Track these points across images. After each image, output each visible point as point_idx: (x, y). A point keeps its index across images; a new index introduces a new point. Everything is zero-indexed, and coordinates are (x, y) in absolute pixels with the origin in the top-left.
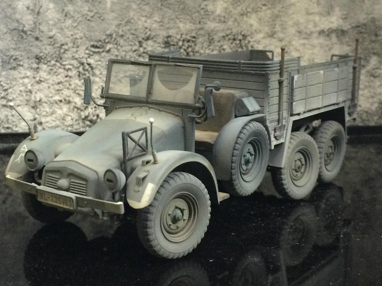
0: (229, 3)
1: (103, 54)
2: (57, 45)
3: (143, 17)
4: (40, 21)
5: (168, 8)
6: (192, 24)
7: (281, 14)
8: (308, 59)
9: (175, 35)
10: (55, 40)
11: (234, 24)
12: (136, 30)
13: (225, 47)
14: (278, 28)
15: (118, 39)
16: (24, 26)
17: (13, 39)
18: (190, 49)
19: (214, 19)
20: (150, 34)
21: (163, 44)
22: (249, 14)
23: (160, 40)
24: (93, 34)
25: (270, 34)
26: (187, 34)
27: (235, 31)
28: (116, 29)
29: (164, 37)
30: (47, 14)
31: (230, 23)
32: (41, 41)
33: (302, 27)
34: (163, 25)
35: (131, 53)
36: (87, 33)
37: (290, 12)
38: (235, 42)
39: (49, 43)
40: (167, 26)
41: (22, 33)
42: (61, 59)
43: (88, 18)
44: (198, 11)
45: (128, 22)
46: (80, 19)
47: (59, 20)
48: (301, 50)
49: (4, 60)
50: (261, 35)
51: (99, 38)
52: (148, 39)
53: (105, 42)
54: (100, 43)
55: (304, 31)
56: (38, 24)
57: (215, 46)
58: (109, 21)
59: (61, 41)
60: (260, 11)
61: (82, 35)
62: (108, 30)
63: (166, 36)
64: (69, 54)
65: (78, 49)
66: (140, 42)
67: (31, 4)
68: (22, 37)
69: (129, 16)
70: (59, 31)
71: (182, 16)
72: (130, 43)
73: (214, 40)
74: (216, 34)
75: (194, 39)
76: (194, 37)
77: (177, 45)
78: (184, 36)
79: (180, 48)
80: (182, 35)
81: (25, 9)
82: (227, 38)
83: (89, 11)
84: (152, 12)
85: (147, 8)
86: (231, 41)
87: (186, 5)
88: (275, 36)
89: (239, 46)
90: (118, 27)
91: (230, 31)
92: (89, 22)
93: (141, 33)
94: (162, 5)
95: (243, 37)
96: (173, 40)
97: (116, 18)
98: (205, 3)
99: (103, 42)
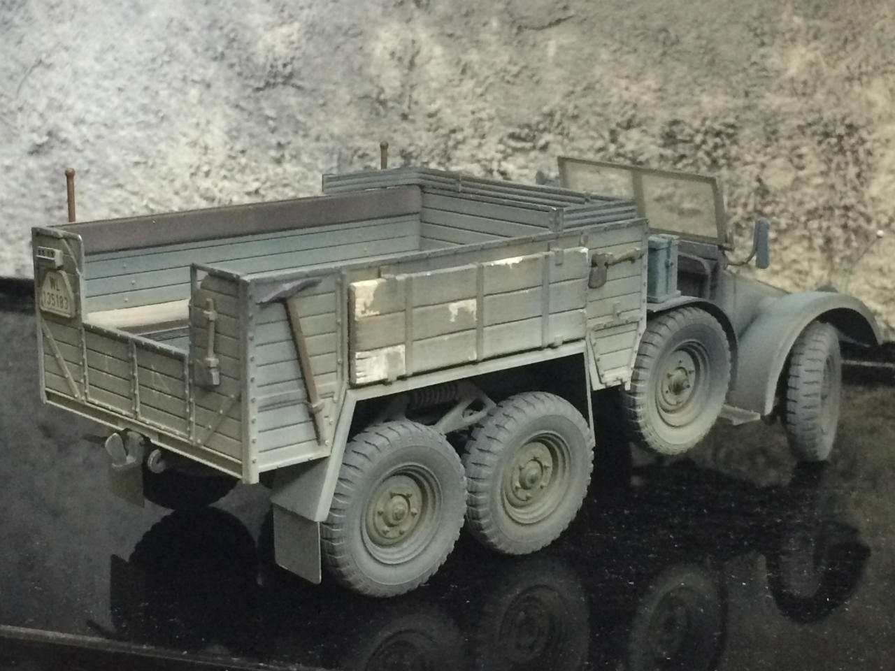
0: (818, 53)
1: (533, 154)
2: (442, 131)
3: (622, 78)
4: (414, 82)
5: (678, 60)
6: (729, 98)
9: (687, 120)
10: (440, 119)
11: (826, 101)
12: (605, 105)
13: (804, 150)
15: (566, 123)
16: (382, 91)
17: (361, 116)
18: (720, 152)
19: (781, 87)
20: (634, 116)
21: (662, 137)
22: (865, 79)
23: (656, 129)
24: (514, 111)
26: (715, 119)
27: (827, 115)
28: (563, 103)
29: (665, 123)
30: (427, 67)
31: (820, 96)
32: (413, 122)
34: (665, 95)
35: (590, 155)
36: (503, 108)
38: (829, 140)
39: (428, 126)
40: (674, 99)
41: (377, 105)
42: (449, 159)
43: (508, 78)
44: (744, 70)
45: (589, 88)
46: (491, 80)
47: (450, 81)
49: (343, 157)
51: (526, 121)
52: (629, 125)
53: (538, 130)
54: (527, 130)
56: (408, 88)
57: (780, 148)
58: (548, 86)
59: (451, 123)
61: (492, 112)
62: (545, 104)
63: (670, 121)
64: (464, 151)
65: (483, 141)
66: (613, 132)
67: (399, 48)
68: (378, 114)
69: (593, 76)
70: (449, 102)
71: (707, 79)
72: (593, 133)
73: (778, 135)
74: (783, 120)
75: (731, 131)
76: (732, 126)
77: (691, 141)
79: (698, 147)
80: (705, 119)
81: (388, 57)
82: (808, 131)
83: (510, 62)
84: (642, 69)
85: (631, 59)
86: (817, 138)
87: (719, 54)
89: (836, 149)
90: (567, 98)
91: (817, 116)
92: (509, 86)
93: (615, 113)
94: (665, 54)
95: (848, 131)
96: (682, 131)
97: (565, 79)
98: (762, 51)
99: (534, 128)
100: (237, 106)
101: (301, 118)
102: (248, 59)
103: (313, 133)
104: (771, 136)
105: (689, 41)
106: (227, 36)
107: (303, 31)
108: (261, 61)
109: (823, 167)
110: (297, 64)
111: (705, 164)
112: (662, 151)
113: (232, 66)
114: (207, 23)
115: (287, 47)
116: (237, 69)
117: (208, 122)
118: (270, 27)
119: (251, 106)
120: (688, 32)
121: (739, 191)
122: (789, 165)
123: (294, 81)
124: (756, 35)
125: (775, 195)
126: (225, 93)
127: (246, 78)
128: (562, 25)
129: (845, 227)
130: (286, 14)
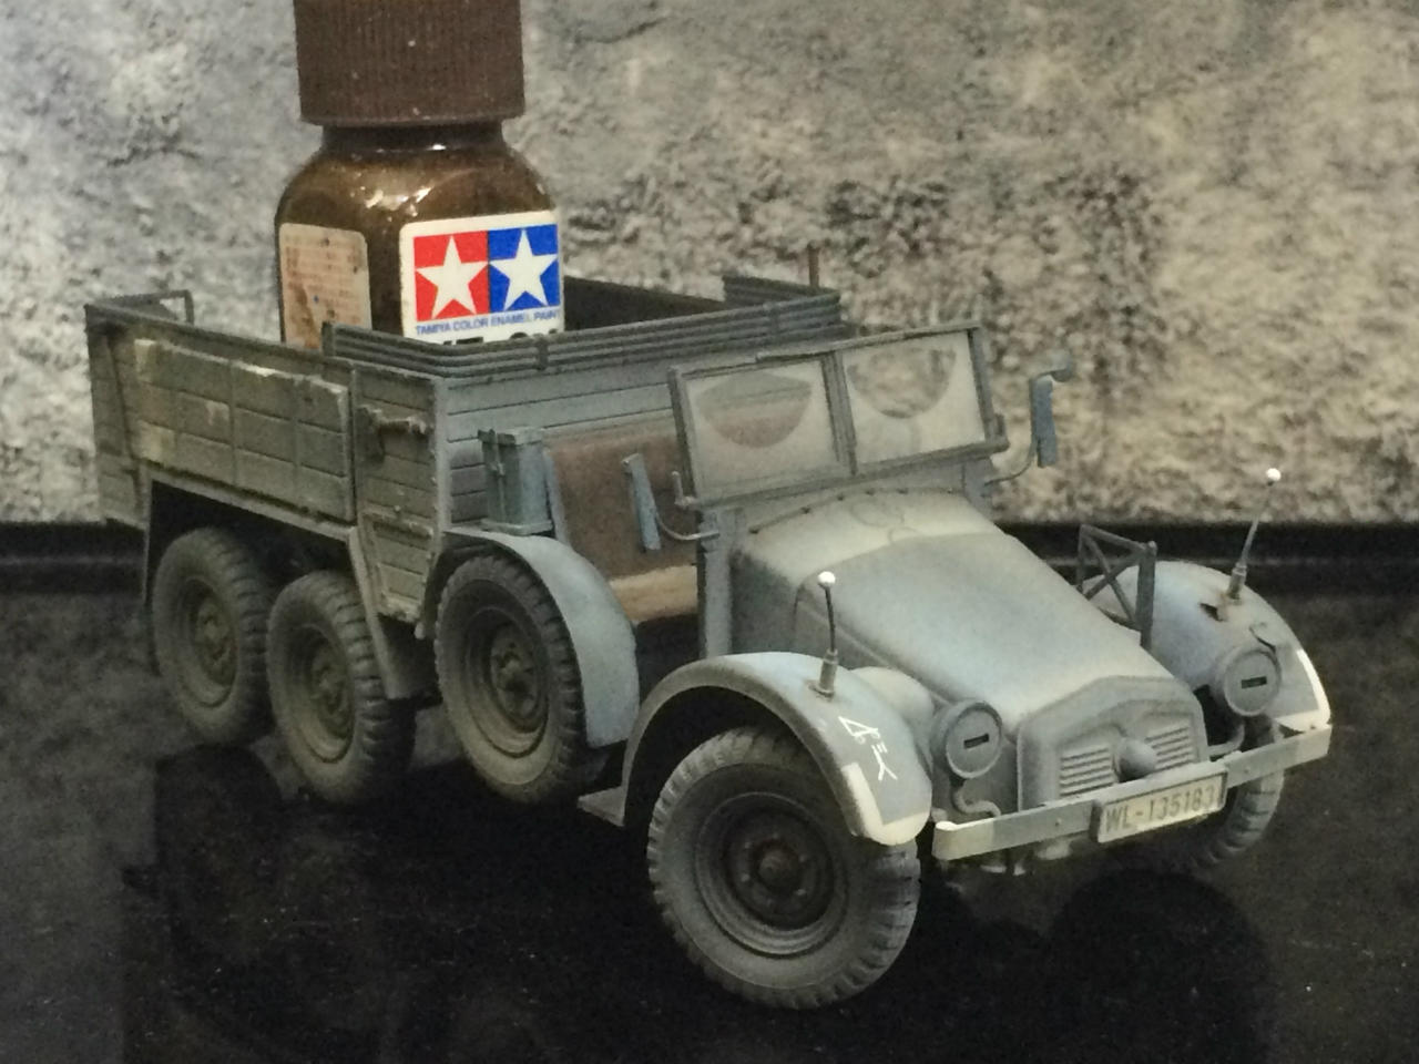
0: (1068, 65)
1: (613, 250)
3: (755, 116)
5: (846, 84)
6: (933, 143)
7: (1269, 98)
8: (1375, 265)
9: (868, 183)
11: (1087, 139)
12: (729, 164)
13: (1055, 221)
14: (1257, 152)
15: (667, 196)
18: (923, 231)
19: (1014, 122)
20: (779, 180)
21: (828, 212)
22: (1144, 103)
23: (816, 199)
24: (577, 180)
25: (1226, 173)
26: (911, 178)
27: (1090, 162)
28: (659, 163)
29: (831, 187)
31: (1075, 134)
33: (1351, 148)
34: (827, 143)
35: (710, 246)
37: (1306, 92)
38: (1092, 203)
40: (841, 148)
43: (563, 124)
44: (954, 96)
45: (702, 136)
46: (534, 129)
48: (1347, 233)
50: (1194, 178)
51: (597, 195)
52: (771, 195)
53: (619, 209)
54: (601, 211)
55: (1360, 159)
57: (1019, 219)
58: (632, 136)
60: (1187, 91)
62: (629, 165)
63: (839, 185)
66: (743, 207)
69: (706, 117)
71: (894, 114)
72: (710, 211)
73: (1013, 198)
74: (1020, 175)
75: (937, 196)
76: (939, 188)
77: (876, 216)
78: (901, 185)
79: (888, 226)
80: (894, 179)
82: (1061, 190)
83: (565, 99)
84: (788, 100)
85: (768, 85)
86: (1076, 201)
88: (1243, 180)
89: (1105, 217)
90: (665, 155)
91: (1072, 166)
92: (565, 139)
93: (746, 174)
94: (823, 75)
95: (1124, 187)
96: (860, 200)
97: (659, 123)
98: (980, 64)
99: (613, 207)
100: (80, 193)
101: (199, 208)
102: (96, 110)
103: (223, 233)
104: (1002, 202)
105: (862, 51)
106: (54, 71)
107: (194, 59)
108: (120, 111)
109: (1087, 247)
110: (186, 116)
111: (901, 251)
112: (827, 233)
113: (65, 123)
114: (14, 49)
115: (167, 87)
116: (77, 127)
117: (27, 223)
118: (133, 53)
119: (106, 191)
120: (861, 38)
121: (955, 293)
122: (1031, 246)
123: (185, 145)
124: (972, 40)
125: (1013, 297)
126: (55, 172)
127: (92, 143)
128: (649, 33)
129: (1127, 341)
130: (160, 31)
